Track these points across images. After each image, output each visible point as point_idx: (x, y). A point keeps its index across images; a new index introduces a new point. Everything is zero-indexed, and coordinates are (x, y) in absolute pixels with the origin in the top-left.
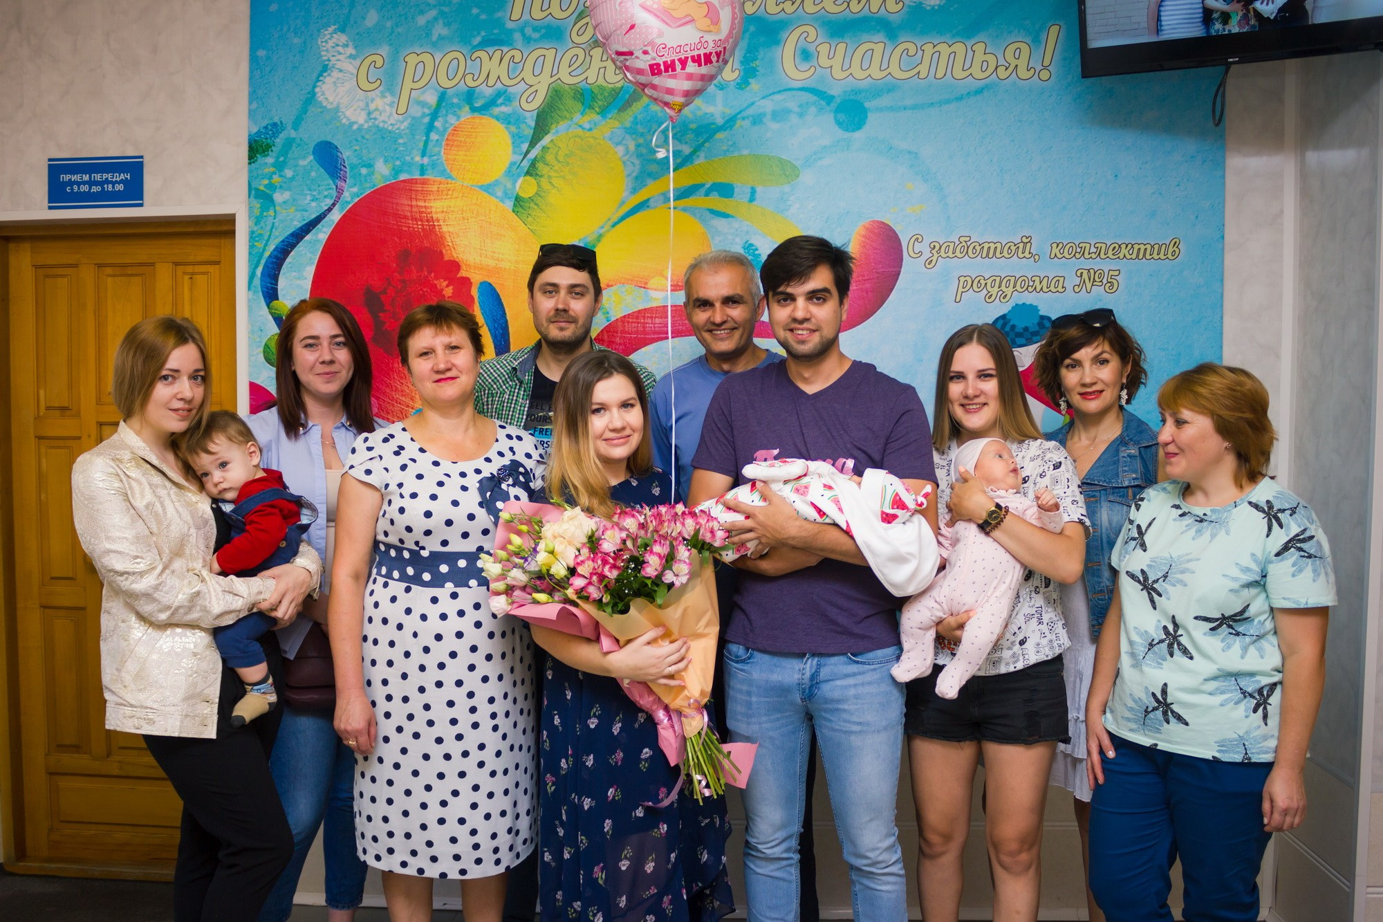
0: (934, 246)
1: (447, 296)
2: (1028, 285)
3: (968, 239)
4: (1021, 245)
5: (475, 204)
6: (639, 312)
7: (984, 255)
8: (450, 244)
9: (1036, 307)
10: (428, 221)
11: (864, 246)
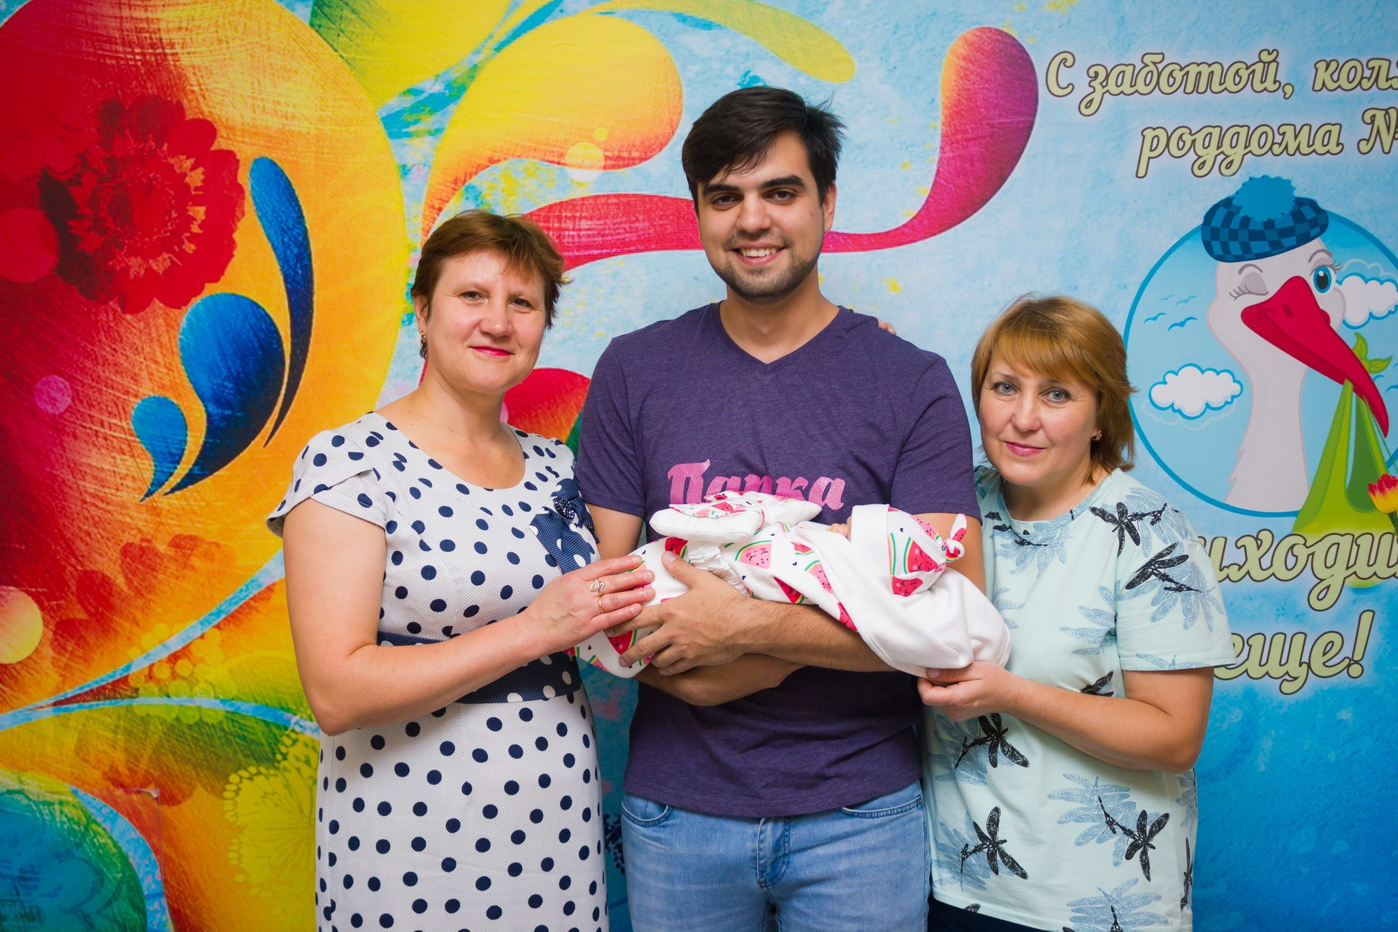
0: (1097, 74)
1: (193, 186)
2: (1274, 144)
3: (1159, 58)
4: (1259, 67)
5: (240, 13)
6: (550, 208)
7: (1189, 89)
8: (196, 89)
9: (1288, 182)
10: (152, 46)
11: (966, 77)
